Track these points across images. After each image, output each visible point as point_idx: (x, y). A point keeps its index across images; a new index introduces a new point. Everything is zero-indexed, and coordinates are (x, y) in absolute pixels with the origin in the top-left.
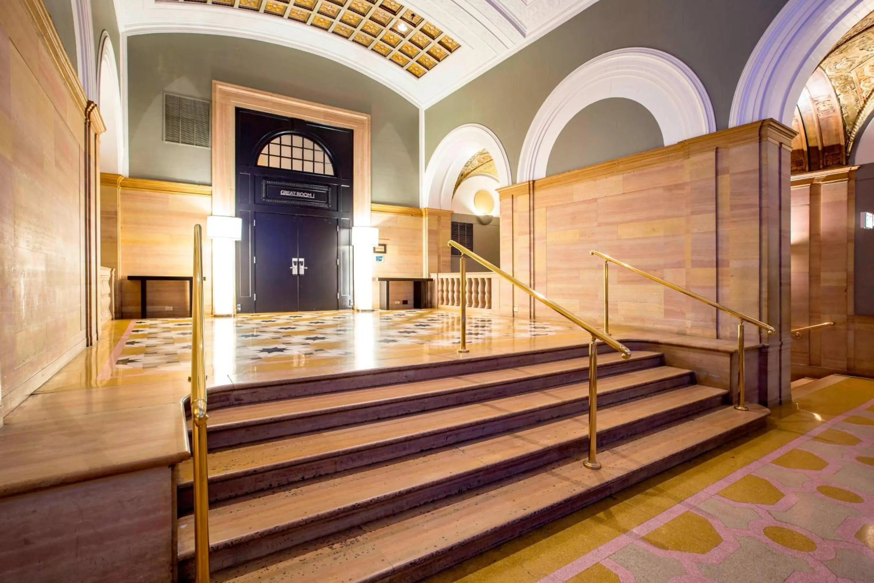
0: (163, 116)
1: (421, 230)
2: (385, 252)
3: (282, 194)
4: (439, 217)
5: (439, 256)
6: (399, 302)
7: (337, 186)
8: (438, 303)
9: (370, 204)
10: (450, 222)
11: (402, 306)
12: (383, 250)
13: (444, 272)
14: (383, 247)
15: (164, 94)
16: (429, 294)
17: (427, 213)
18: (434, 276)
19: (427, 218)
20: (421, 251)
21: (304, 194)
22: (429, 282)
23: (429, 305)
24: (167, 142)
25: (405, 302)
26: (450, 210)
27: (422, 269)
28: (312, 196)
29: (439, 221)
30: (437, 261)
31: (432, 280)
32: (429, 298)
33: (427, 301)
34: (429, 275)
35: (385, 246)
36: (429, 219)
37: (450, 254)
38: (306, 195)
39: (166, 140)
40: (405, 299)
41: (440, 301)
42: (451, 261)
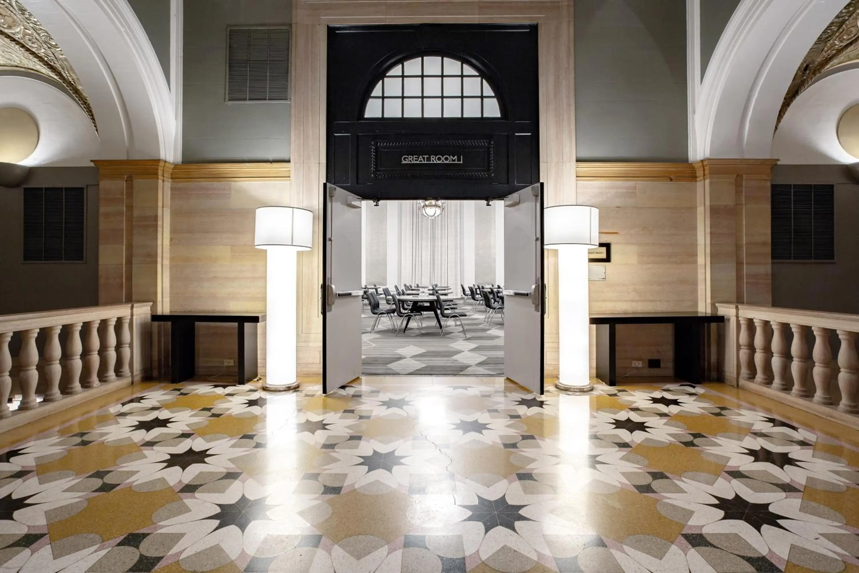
0: (226, 63)
1: (693, 209)
2: (608, 259)
3: (404, 162)
4: (739, 176)
5: (739, 264)
6: (639, 364)
7: (507, 135)
8: (738, 374)
9: (575, 163)
10: (769, 184)
11: (648, 372)
12: (604, 256)
13: (753, 303)
14: (604, 249)
15: (228, 30)
16: (714, 349)
17: (707, 172)
18: (724, 310)
19: (707, 181)
20: (694, 255)
21: (443, 159)
22: (713, 325)
23: (714, 374)
24: (231, 103)
25: (654, 363)
26: (767, 157)
27: (694, 291)
28: (459, 160)
29: (738, 184)
30: (733, 274)
31: (721, 320)
32: (714, 358)
33: (709, 363)
34: (713, 306)
35: (607, 246)
36: (711, 183)
37: (769, 260)
38: (446, 159)
39: (229, 100)
40: (655, 357)
41: (744, 371)
42: (773, 274)
